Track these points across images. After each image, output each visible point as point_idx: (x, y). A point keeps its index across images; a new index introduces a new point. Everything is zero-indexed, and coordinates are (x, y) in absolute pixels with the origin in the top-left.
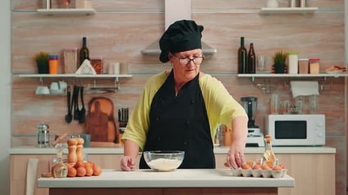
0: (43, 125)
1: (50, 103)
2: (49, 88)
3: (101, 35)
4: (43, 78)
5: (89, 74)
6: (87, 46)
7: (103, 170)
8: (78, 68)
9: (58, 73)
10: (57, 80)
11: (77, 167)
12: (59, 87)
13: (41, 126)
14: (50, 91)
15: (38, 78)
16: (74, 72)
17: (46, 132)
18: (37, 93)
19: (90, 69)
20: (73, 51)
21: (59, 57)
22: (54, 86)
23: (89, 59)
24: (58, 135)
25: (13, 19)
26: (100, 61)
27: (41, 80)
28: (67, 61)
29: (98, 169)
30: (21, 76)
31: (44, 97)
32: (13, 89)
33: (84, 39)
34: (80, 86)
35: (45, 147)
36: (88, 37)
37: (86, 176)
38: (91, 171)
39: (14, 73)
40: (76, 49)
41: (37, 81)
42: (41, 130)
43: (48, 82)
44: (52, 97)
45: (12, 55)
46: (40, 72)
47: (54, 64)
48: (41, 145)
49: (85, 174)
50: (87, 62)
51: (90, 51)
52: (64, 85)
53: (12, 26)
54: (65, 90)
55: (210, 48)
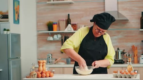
0: (49, 54)
1: (54, 44)
2: (53, 37)
3: (77, 13)
4: (51, 33)
5: (70, 31)
6: (70, 18)
7: (54, 74)
8: (66, 28)
9: (57, 31)
10: (57, 34)
11: (42, 73)
12: (57, 37)
13: (49, 55)
14: (53, 39)
15: (48, 33)
16: (64, 30)
17: (51, 57)
18: (48, 40)
19: (71, 28)
20: (64, 20)
21: (57, 23)
22: (55, 36)
23: (70, 24)
24: (57, 59)
25: (37, 7)
26: (75, 24)
27: (50, 34)
28: (61, 25)
29: (52, 74)
30: (40, 32)
31: (51, 41)
32: (38, 38)
33: (69, 15)
34: (67, 36)
35: (51, 64)
36: (70, 14)
37: (46, 77)
38: (48, 75)
39: (38, 31)
40: (65, 19)
41: (48, 35)
42: (49, 56)
43: (52, 35)
44: (54, 41)
45: (37, 23)
46: (49, 30)
47: (55, 27)
48: (49, 63)
49: (45, 76)
50: (69, 25)
51: (71, 20)
52: (59, 36)
53: (37, 10)
54: (60, 38)
55: (125, 17)
